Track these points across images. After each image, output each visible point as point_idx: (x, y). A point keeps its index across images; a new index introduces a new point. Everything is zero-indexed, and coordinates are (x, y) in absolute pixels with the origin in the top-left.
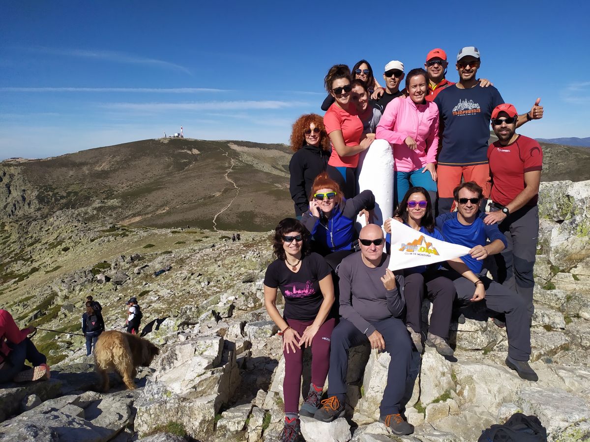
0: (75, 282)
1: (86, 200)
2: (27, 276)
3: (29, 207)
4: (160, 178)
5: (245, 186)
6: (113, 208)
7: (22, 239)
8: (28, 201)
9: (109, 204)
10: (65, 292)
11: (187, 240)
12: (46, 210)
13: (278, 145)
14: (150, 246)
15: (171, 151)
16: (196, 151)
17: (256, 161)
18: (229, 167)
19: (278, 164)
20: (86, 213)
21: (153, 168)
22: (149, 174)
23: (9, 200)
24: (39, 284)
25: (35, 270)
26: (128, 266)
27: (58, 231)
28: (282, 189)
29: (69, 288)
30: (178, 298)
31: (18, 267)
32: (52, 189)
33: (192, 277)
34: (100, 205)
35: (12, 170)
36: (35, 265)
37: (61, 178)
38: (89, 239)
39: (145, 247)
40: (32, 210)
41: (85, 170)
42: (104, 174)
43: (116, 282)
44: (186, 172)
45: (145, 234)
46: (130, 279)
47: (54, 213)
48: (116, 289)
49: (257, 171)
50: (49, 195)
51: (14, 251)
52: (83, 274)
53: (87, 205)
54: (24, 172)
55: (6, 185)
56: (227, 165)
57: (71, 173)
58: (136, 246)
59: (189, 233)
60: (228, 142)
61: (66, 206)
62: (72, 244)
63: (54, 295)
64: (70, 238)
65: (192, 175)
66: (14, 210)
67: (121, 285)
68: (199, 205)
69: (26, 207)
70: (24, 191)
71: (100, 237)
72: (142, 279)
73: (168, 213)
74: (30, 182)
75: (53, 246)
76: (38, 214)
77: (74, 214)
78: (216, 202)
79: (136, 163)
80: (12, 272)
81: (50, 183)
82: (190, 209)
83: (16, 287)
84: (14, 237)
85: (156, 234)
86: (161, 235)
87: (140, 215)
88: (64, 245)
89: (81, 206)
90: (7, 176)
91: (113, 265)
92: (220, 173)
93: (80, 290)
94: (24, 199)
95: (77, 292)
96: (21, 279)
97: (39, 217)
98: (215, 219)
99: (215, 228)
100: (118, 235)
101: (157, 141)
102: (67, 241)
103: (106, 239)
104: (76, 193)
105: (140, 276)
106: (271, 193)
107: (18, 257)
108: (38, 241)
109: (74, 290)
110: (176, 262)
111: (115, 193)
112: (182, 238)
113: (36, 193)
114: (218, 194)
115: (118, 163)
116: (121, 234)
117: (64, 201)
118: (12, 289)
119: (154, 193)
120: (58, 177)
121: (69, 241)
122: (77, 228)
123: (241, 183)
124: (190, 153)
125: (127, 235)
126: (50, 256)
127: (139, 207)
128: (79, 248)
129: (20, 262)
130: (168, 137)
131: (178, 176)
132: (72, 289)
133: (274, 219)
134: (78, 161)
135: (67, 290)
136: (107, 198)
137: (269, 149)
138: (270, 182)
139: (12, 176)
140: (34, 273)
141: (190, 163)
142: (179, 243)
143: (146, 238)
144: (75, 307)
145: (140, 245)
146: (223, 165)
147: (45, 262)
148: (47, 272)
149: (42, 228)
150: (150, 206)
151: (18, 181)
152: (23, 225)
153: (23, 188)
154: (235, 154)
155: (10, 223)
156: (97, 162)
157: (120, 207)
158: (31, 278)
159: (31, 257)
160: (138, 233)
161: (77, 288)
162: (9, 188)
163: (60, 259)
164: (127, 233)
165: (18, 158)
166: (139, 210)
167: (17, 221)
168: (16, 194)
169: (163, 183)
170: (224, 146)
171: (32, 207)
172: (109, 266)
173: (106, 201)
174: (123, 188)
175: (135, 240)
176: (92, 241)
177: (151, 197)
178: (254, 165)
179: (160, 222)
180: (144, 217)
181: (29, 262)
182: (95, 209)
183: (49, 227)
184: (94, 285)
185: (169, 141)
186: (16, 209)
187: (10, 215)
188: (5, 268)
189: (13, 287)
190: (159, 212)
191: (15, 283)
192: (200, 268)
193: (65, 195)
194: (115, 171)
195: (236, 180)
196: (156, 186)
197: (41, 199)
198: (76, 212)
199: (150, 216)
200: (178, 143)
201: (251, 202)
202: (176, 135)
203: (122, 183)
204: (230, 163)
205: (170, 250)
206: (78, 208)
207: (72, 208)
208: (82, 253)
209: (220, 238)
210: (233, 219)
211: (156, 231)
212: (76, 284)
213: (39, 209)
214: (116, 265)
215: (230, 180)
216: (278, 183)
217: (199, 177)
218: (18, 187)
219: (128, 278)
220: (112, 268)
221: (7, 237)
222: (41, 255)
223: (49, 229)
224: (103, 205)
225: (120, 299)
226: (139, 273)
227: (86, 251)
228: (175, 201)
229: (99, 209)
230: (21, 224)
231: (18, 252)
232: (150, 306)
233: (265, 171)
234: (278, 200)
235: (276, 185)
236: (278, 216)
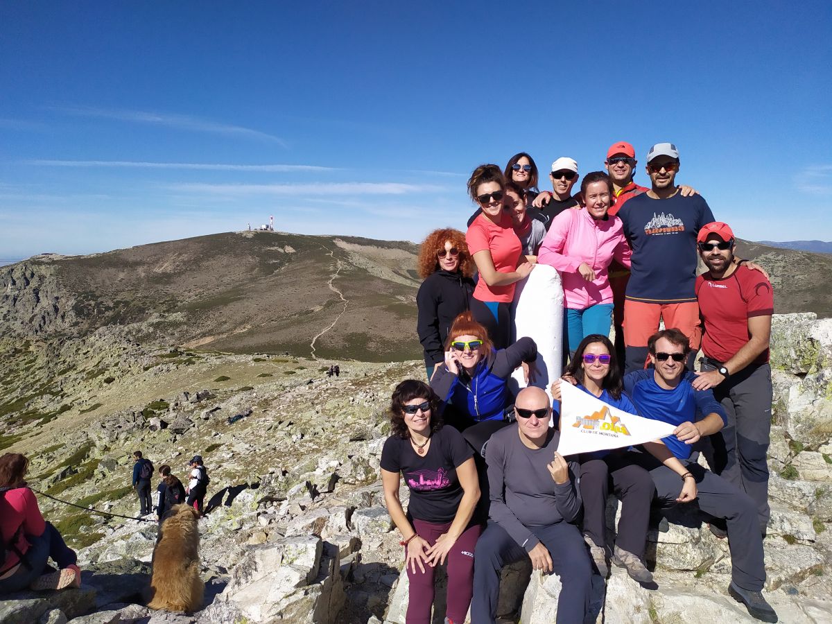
0: (120, 427)
1: (139, 313)
2: (54, 416)
3: (63, 321)
4: (241, 285)
5: (357, 298)
6: (175, 324)
7: (51, 365)
8: (62, 313)
9: (171, 318)
10: (105, 441)
11: (275, 372)
12: (85, 326)
13: (402, 242)
14: (224, 379)
15: (256, 248)
16: (289, 250)
17: (371, 264)
18: (334, 272)
19: (400, 268)
20: (139, 331)
21: (231, 271)
22: (226, 280)
23: (37, 311)
24: (70, 428)
25: (66, 408)
26: (192, 406)
27: (101, 355)
28: (406, 303)
29: (111, 436)
30: (260, 457)
31: (44, 404)
32: (94, 297)
33: (280, 427)
34: (158, 320)
35: (43, 270)
36: (67, 401)
37: (108, 282)
38: (142, 367)
39: (217, 380)
40: (67, 325)
41: (141, 272)
42: (166, 278)
43: (175, 430)
44: (276, 278)
45: (218, 362)
46: (194, 426)
47: (96, 329)
48: (175, 440)
49: (372, 278)
50: (90, 305)
51: (39, 380)
52: (130, 417)
53: (140, 320)
54: (59, 273)
55: (34, 290)
56: (331, 268)
57: (121, 275)
58: (204, 378)
59: (278, 361)
60: (334, 237)
61: (114, 320)
62: (119, 373)
63: (91, 444)
64: (116, 365)
65: (284, 281)
66: (42, 324)
67: (182, 434)
68: (293, 323)
69: (59, 320)
70: (57, 298)
71: (157, 364)
72: (211, 426)
73: (251, 333)
74: (65, 286)
75: (92, 375)
76: (75, 330)
77: (123, 331)
78: (316, 319)
79: (210, 263)
80: (36, 410)
81: (93, 289)
82: (280, 328)
83: (39, 431)
84: (41, 361)
85: (233, 362)
86: (239, 364)
87: (212, 335)
88: (107, 375)
89: (133, 320)
90: (36, 278)
91: (172, 405)
92: (322, 280)
93: (126, 439)
94: (56, 310)
95: (122, 441)
96: (47, 420)
97: (75, 335)
98: (313, 342)
99: (313, 356)
100: (180, 362)
101: (238, 234)
102: (112, 369)
103: (165, 368)
104: (126, 304)
105: (208, 422)
106: (391, 308)
107: (45, 390)
108: (72, 367)
109: (117, 438)
110: (259, 404)
111: (179, 304)
112: (268, 368)
113: (72, 302)
114: (318, 309)
115: (185, 263)
116: (185, 362)
117: (110, 313)
118: (33, 433)
119: (231, 306)
120: (103, 281)
121: (115, 368)
122: (127, 351)
123: (350, 293)
124: (281, 250)
125: (194, 363)
126: (88, 389)
127: (210, 324)
128: (128, 379)
129: (47, 397)
130: (252, 229)
131: (265, 282)
132: (115, 437)
133: (395, 344)
134: (131, 259)
135: (107, 439)
136: (168, 311)
137: (389, 248)
138: (390, 293)
139: (42, 278)
140: (65, 413)
141: (281, 264)
142: (264, 375)
143: (219, 367)
144: (117, 463)
145: (210, 377)
146: (326, 268)
147: (80, 398)
148: (83, 412)
149: (79, 349)
150: (225, 322)
151: (49, 286)
152: (54, 345)
153: (55, 295)
154: (343, 254)
155: (37, 341)
156: (157, 261)
157: (185, 323)
158: (60, 419)
159: (62, 390)
160: (208, 360)
161: (122, 436)
162: (37, 294)
163: (101, 394)
164: (194, 360)
165: (51, 254)
166: (210, 328)
167: (46, 339)
168: (46, 303)
169: (245, 292)
170: (329, 242)
171: (67, 320)
172: (167, 406)
173: (166, 315)
174: (190, 298)
175: (204, 369)
176: (146, 369)
177: (227, 310)
178: (370, 270)
179: (239, 345)
180: (217, 337)
181: (59, 397)
182: (152, 325)
183: (89, 349)
184: (145, 432)
185: (255, 235)
186: (45, 323)
187: (37, 331)
188: (26, 404)
189: (36, 430)
190: (238, 331)
191: (38, 425)
192: (291, 414)
193: (111, 305)
194: (180, 274)
195: (343, 289)
196: (235, 295)
197: (79, 310)
198: (126, 329)
199: (224, 336)
200: (266, 237)
201: (364, 320)
202: (264, 227)
203: (189, 291)
204: (335, 266)
205: (250, 385)
206: (128, 324)
207: (121, 324)
208: (131, 386)
209: (320, 370)
210: (339, 343)
211: (233, 358)
212: (120, 430)
213: (76, 324)
214: (177, 405)
215: (335, 290)
216: (401, 295)
217: (293, 284)
218: (49, 293)
219: (192, 425)
220: (171, 410)
221: (31, 361)
222: (75, 388)
223: (88, 351)
224: (162, 320)
225: (180, 454)
226: (207, 419)
227: (137, 383)
228: (259, 318)
229: (157, 326)
230: (51, 344)
231: (45, 382)
232: (220, 466)
233: (383, 278)
234: (400, 319)
235: (398, 297)
236: (400, 341)
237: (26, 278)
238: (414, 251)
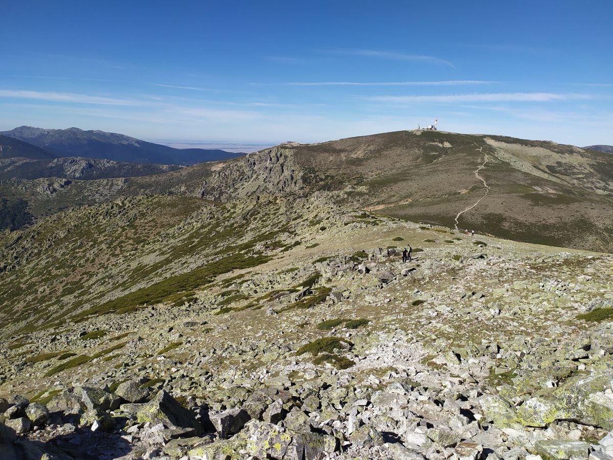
0: (339, 267)
1: (339, 184)
2: (291, 247)
3: (295, 185)
4: (407, 170)
5: (498, 185)
6: (361, 194)
7: (288, 213)
8: (295, 181)
9: (359, 190)
10: (329, 275)
11: (436, 239)
12: (307, 190)
13: (545, 142)
14: (399, 239)
15: (422, 143)
16: (447, 145)
17: (514, 159)
18: (481, 164)
19: (540, 164)
20: (338, 196)
21: (402, 159)
22: (398, 165)
23: (281, 178)
24: (301, 258)
25: (298, 243)
26: (384, 259)
27: (317, 211)
28: (541, 193)
29: (333, 272)
31: (284, 238)
32: (314, 172)
34: (351, 190)
35: (287, 152)
36: (298, 239)
37: (323, 163)
38: (343, 223)
39: (395, 240)
40: (297, 188)
41: (343, 156)
42: (358, 162)
44: (434, 166)
45: (394, 226)
46: (396, 279)
47: (313, 192)
48: (382, 287)
49: (514, 170)
50: (311, 177)
51: (281, 222)
52: (343, 259)
53: (340, 189)
54: (296, 155)
55: (281, 164)
56: (479, 161)
57: (331, 158)
58: (385, 237)
59: (439, 231)
60: (485, 136)
61: (324, 188)
62: (329, 225)
63: (318, 275)
64: (328, 219)
65: (440, 168)
66: (284, 186)
67: (387, 283)
68: (443, 201)
69: (293, 185)
70: (293, 171)
71: (353, 222)
72: (409, 282)
73: (411, 205)
74: (298, 164)
75: (313, 223)
76: (301, 192)
77: (328, 195)
78: (462, 200)
79: (388, 152)
80: (280, 242)
81: (314, 166)
82: (433, 204)
83: (282, 256)
84: (282, 210)
85: (405, 227)
86: (410, 229)
87: (384, 204)
88: (321, 225)
89: (335, 189)
90: (283, 157)
91: (370, 255)
92: (470, 169)
93: (342, 276)
94: (292, 178)
95: (340, 277)
96: (286, 250)
97: (301, 195)
98: (457, 217)
99: (456, 227)
100: (369, 223)
101: (410, 132)
102: (325, 221)
103: (359, 225)
104: (332, 177)
105: (406, 278)
106: (527, 196)
107: (285, 229)
108: (300, 217)
109: (336, 274)
110: (447, 271)
111: (365, 180)
112: (431, 236)
113: (301, 174)
114: (464, 191)
115: (371, 152)
116: (372, 223)
117: (322, 183)
118: (280, 256)
119: (399, 184)
120: (320, 161)
121: (327, 221)
122: (333, 210)
123: (493, 181)
124: (441, 145)
125: (378, 225)
126: (310, 232)
127: (384, 196)
128: (334, 230)
129: (287, 234)
130: (421, 129)
131: (426, 168)
133: (527, 226)
134: (338, 148)
135: (330, 273)
136: (357, 184)
137: (532, 146)
138: (528, 184)
139: (286, 157)
140: (297, 246)
141: (439, 156)
142: (429, 241)
143: (395, 230)
144: (342, 295)
145: (389, 236)
146: (475, 160)
147: (305, 238)
148: (308, 247)
149: (304, 205)
150: (394, 196)
151: (289, 163)
152: (290, 201)
153: (293, 169)
154: (491, 150)
155: (281, 197)
156: (354, 150)
157: (367, 194)
158: (294, 250)
159: (295, 231)
160: (388, 224)
161: (340, 273)
162: (283, 167)
163: (318, 237)
164: (377, 222)
165: (292, 142)
166: (383, 199)
167: (286, 196)
168: (287, 173)
169: (410, 175)
170: (479, 140)
171: (297, 185)
172: (367, 256)
173: (356, 187)
174: (371, 176)
175: (385, 230)
176: (346, 224)
177: (396, 187)
178: (512, 164)
179: (402, 213)
180: (387, 206)
181: (293, 235)
182: (346, 193)
184: (355, 273)
185: (422, 133)
186: (285, 186)
187: (280, 191)
188: (275, 237)
189: (281, 255)
190: (402, 203)
191: (281, 251)
193: (323, 177)
194: (368, 159)
195: (487, 178)
196: (402, 177)
197: (305, 179)
198: (331, 194)
199: (392, 205)
200: (431, 135)
201: (502, 204)
202: (430, 127)
203: (371, 172)
204: (483, 159)
205: (420, 247)
206: (332, 191)
207: (328, 190)
208: (336, 235)
210: (478, 220)
211: (404, 224)
212: (339, 269)
213: (302, 188)
214: (373, 256)
215: (480, 178)
216: (538, 186)
217: (447, 171)
218: (289, 167)
219: (394, 278)
220: (369, 259)
221: (277, 209)
222: (303, 230)
223: (310, 207)
224: (353, 190)
226: (405, 275)
227: (340, 233)
228: (419, 194)
229: (349, 194)
231: (285, 224)
233: (523, 171)
234: (535, 206)
235: (536, 188)
236: (532, 224)
237: (277, 157)
238: (556, 150)
